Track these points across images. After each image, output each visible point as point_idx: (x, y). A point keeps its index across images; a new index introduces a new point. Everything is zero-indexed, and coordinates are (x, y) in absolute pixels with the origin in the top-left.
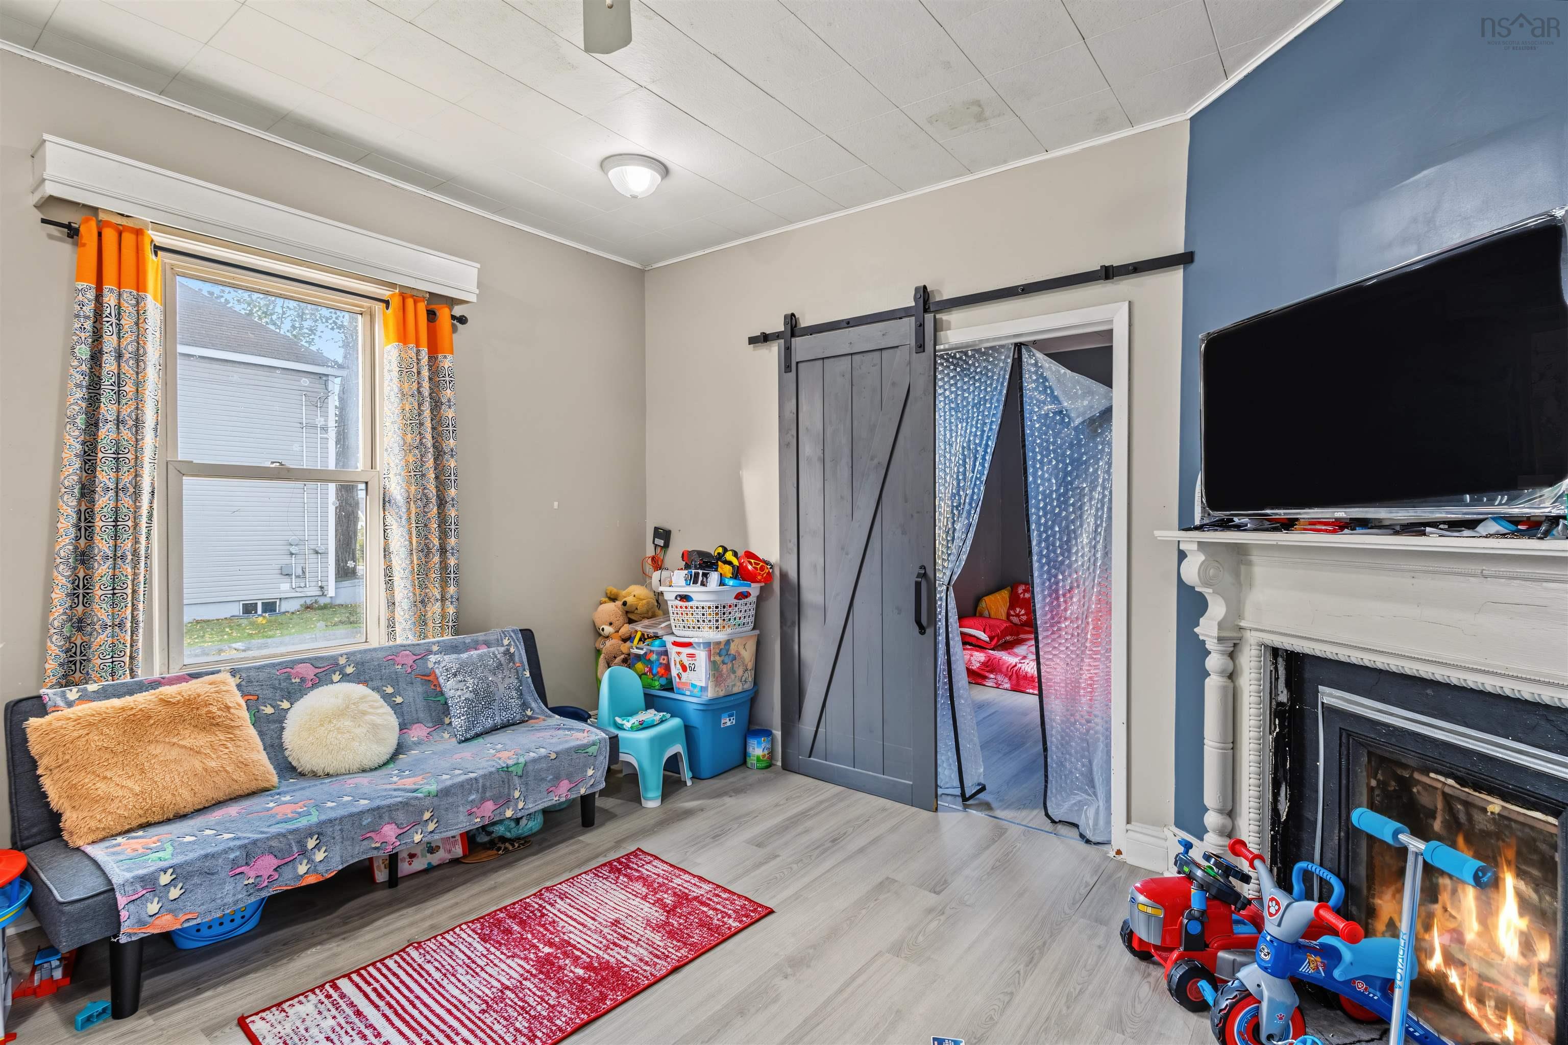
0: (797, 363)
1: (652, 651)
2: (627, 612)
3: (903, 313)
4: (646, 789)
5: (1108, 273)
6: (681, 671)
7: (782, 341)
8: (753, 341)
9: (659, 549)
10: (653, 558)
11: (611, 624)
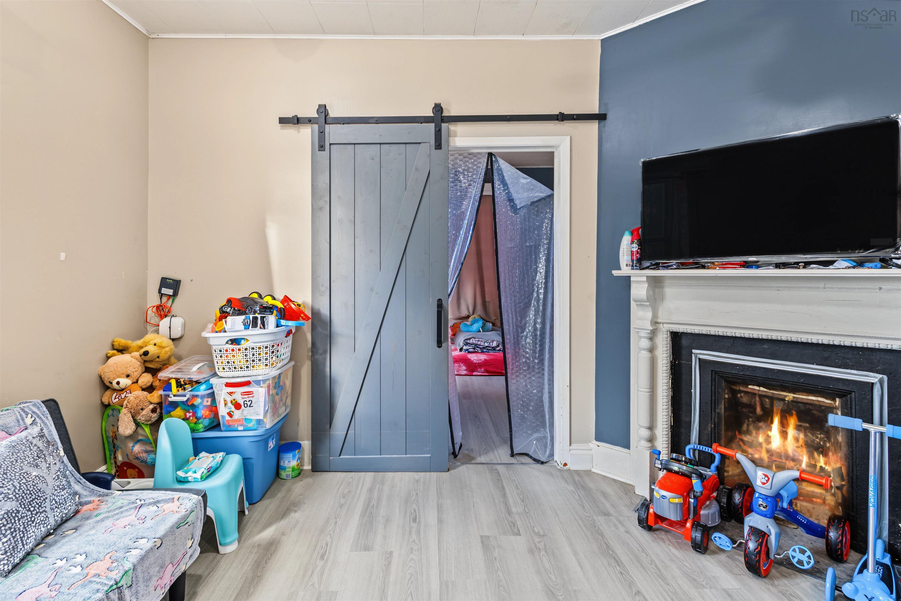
0: (330, 144)
1: (197, 396)
2: (145, 361)
3: (426, 120)
4: (224, 535)
5: (562, 117)
6: (233, 409)
7: (316, 127)
8: (283, 121)
9: (164, 299)
10: (158, 307)
11: (128, 376)
